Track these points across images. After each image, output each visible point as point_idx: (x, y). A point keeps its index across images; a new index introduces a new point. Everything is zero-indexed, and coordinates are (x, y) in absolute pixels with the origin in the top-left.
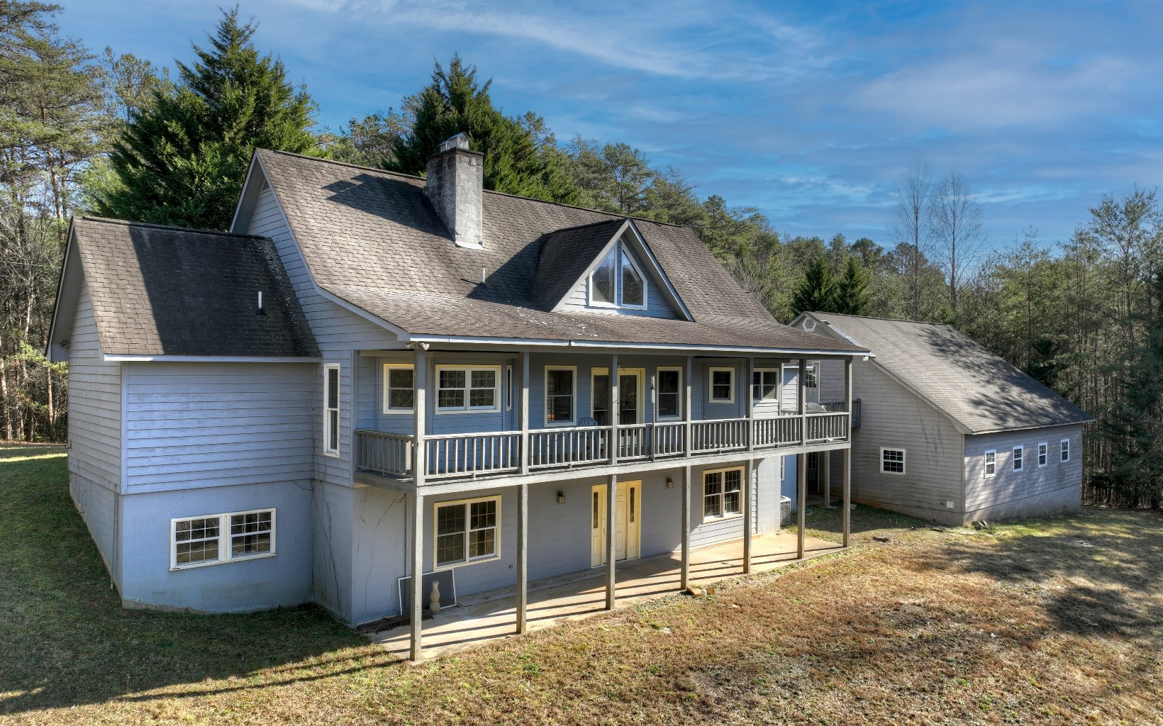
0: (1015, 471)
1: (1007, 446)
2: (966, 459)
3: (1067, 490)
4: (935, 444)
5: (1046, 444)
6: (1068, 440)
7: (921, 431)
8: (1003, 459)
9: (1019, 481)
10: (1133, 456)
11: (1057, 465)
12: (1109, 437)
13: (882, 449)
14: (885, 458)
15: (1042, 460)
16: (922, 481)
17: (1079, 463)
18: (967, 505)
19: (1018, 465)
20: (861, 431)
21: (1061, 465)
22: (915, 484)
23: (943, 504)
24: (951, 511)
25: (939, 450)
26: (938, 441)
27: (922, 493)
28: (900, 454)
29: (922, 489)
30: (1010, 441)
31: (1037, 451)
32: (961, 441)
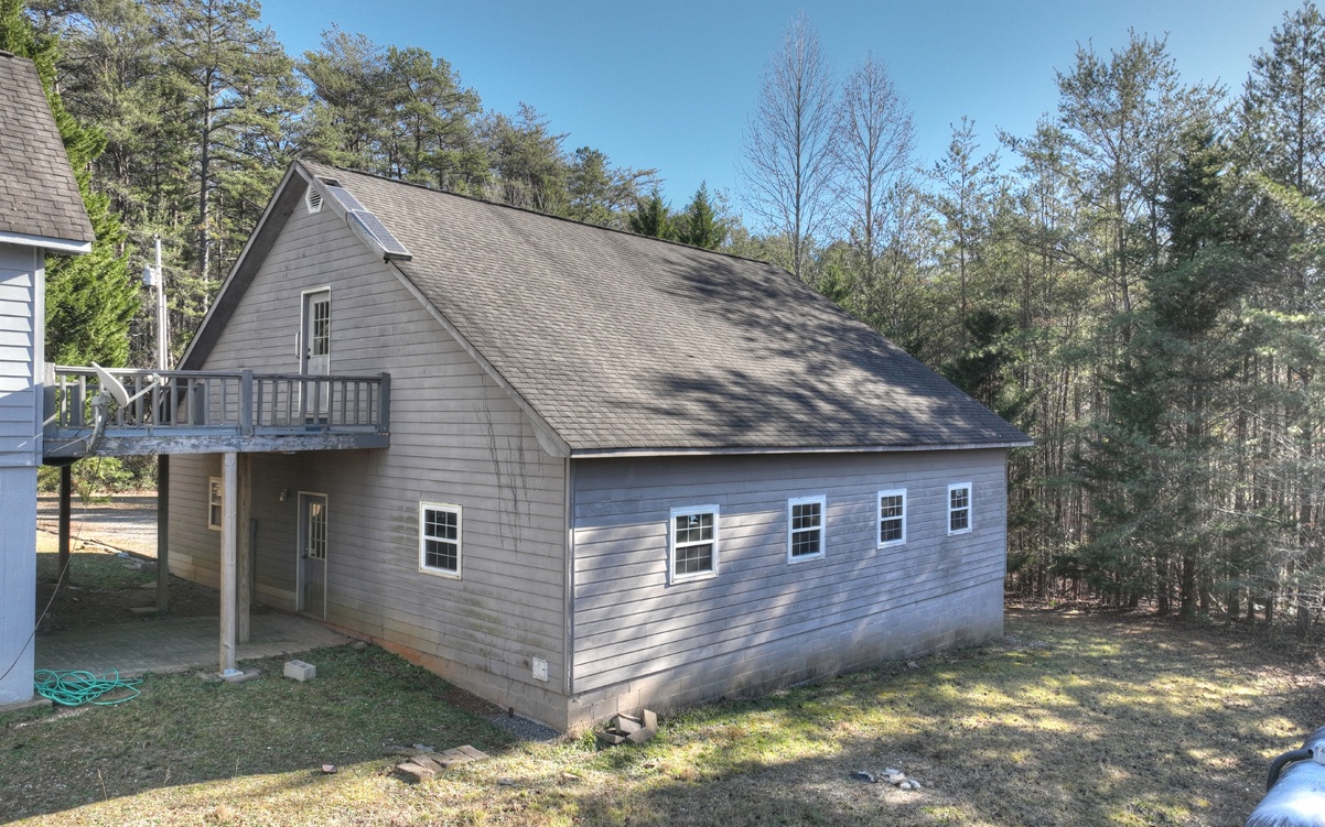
0: (793, 560)
1: (771, 495)
2: (579, 535)
3: (967, 594)
4: (513, 488)
5: (903, 492)
6: (968, 486)
7: (487, 454)
8: (747, 531)
9: (812, 584)
10: (1123, 518)
11: (938, 540)
12: (1086, 485)
13: (424, 507)
14: (430, 531)
15: (892, 530)
16: (490, 595)
17: (999, 534)
18: (578, 671)
19: (806, 544)
20: (392, 460)
21: (946, 541)
22: (477, 604)
23: (528, 665)
24: (541, 686)
25: (522, 507)
26: (519, 482)
27: (490, 632)
28: (452, 518)
29: (490, 619)
30: (778, 484)
31: (874, 509)
32: (560, 481)
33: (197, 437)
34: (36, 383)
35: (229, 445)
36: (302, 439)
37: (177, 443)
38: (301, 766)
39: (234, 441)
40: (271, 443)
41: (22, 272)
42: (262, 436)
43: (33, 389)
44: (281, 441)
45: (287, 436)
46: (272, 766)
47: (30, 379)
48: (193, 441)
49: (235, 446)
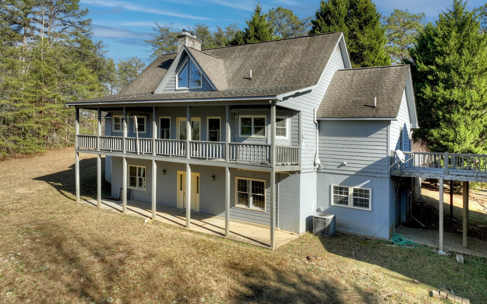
33: (430, 173)
34: (388, 155)
35: (440, 177)
36: (467, 177)
37: (424, 175)
38: (410, 277)
39: (442, 176)
40: (455, 177)
41: (385, 127)
42: (452, 175)
43: (388, 157)
44: (458, 177)
45: (461, 175)
46: (403, 273)
47: (387, 154)
48: (429, 175)
49: (442, 177)
